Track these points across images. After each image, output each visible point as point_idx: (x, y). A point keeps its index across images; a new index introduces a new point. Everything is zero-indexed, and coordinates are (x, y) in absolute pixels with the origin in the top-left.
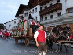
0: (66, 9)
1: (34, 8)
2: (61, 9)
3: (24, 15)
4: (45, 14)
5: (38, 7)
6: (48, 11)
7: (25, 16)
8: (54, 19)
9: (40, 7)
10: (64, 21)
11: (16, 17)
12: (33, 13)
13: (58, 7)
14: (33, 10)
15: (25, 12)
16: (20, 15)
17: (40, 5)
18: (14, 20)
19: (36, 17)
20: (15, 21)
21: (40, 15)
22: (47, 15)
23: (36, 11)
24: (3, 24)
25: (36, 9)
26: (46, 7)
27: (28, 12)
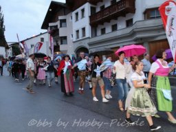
0: (144, 10)
1: (79, 10)
2: (133, 10)
3: (58, 23)
4: (102, 22)
5: (87, 6)
6: (107, 14)
7: (61, 27)
8: (118, 33)
9: (92, 8)
10: (139, 36)
11: (43, 27)
12: (77, 19)
13: (127, 6)
14: (77, 14)
15: (60, 18)
16: (50, 24)
17: (90, 2)
18: (41, 34)
19: (84, 29)
20: (42, 36)
21: (90, 24)
22: (105, 24)
23: (83, 16)
24: (18, 44)
25: (83, 10)
26: (103, 7)
27: (67, 17)
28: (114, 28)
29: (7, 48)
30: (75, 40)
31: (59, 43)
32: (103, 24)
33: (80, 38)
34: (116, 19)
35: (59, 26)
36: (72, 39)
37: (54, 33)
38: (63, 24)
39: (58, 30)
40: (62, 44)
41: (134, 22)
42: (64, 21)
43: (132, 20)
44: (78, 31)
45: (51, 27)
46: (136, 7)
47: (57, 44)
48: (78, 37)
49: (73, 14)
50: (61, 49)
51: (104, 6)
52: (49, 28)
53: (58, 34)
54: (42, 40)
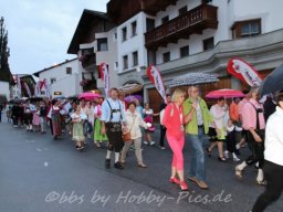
0: (231, 23)
1: (128, 24)
2: (214, 24)
3: (94, 44)
4: (164, 43)
5: (141, 18)
6: (172, 30)
7: (99, 50)
8: (190, 60)
9: (148, 20)
11: (70, 51)
12: (125, 38)
13: (205, 17)
14: (125, 30)
15: (98, 36)
16: (82, 46)
17: (145, 12)
18: (67, 61)
19: (135, 54)
20: (69, 65)
21: (147, 46)
22: (170, 45)
23: (134, 34)
24: (30, 77)
25: (134, 24)
26: (165, 19)
27: (109, 35)
28: (184, 52)
29: (12, 83)
30: (120, 72)
31: (96, 75)
32: (166, 46)
33: (130, 68)
34: (188, 38)
35: (96, 49)
36: (116, 69)
37: (88, 60)
38: (102, 46)
39: (94, 55)
41: (215, 43)
42: (104, 41)
43: (212, 39)
44: (126, 57)
45: (83, 50)
46: (219, 19)
47: (93, 77)
48: (126, 66)
49: (119, 29)
50: (98, 86)
51: (167, 17)
52: (80, 52)
53: (94, 62)
54: (69, 71)
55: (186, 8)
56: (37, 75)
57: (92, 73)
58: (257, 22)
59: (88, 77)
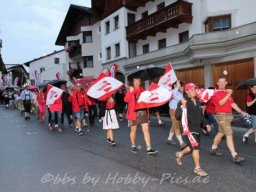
0: (204, 19)
1: (111, 18)
2: (188, 19)
3: (80, 37)
4: (143, 36)
5: (122, 13)
6: (151, 24)
7: (84, 41)
8: (167, 52)
9: (129, 15)
10: (197, 56)
11: (57, 43)
12: (108, 32)
13: (181, 13)
14: (108, 24)
15: (83, 29)
16: (69, 39)
17: (127, 7)
18: (56, 52)
19: (118, 46)
20: (57, 56)
21: (127, 39)
22: (149, 38)
23: (116, 27)
24: (21, 66)
25: (117, 18)
26: (145, 14)
27: (93, 28)
28: (162, 44)
29: (5, 72)
30: (104, 62)
31: (82, 65)
32: (145, 38)
33: (113, 59)
34: (165, 32)
35: (81, 41)
36: (100, 59)
37: (74, 51)
38: (88, 38)
39: (80, 47)
40: (85, 66)
41: (190, 37)
42: (89, 33)
43: (187, 33)
44: (109, 49)
45: (70, 42)
46: (194, 14)
47: (79, 67)
48: (109, 57)
49: (103, 23)
51: (147, 12)
52: (67, 44)
53: (80, 53)
54: (57, 61)
55: (163, 3)
56: (28, 64)
57: (78, 63)
58: (227, 18)
59: (74, 67)
